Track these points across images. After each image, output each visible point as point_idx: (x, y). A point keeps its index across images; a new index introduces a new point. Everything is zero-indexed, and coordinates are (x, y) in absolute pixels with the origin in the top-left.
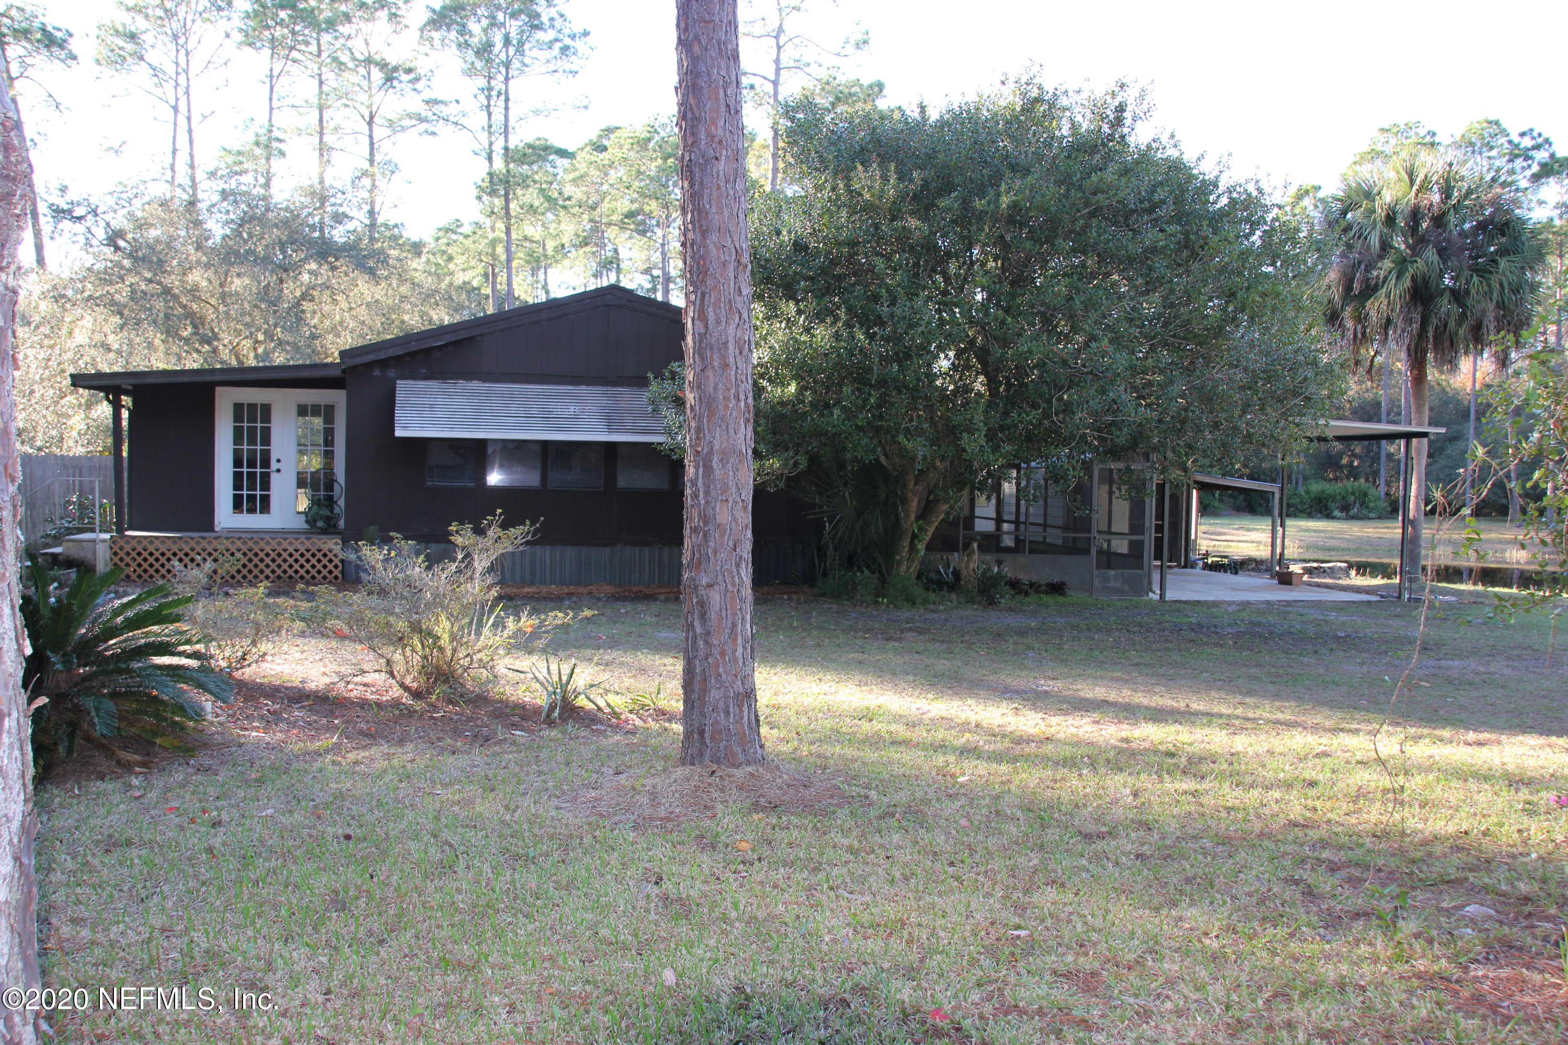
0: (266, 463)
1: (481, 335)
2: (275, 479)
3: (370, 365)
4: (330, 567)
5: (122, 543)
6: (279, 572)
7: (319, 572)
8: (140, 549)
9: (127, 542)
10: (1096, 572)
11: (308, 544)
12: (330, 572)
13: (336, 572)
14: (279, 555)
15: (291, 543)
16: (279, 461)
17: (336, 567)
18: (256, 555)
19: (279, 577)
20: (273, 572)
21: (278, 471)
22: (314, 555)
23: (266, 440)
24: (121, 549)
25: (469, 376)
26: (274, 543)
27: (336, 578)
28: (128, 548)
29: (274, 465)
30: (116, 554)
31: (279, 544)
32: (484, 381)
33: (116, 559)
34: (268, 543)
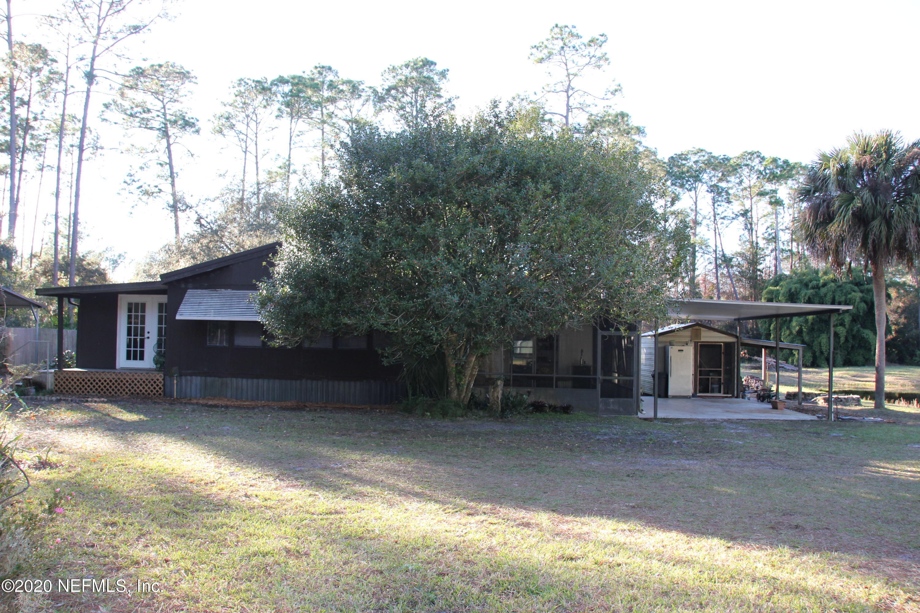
0: (142, 334)
1: (232, 265)
2: (147, 342)
3: (178, 281)
4: (157, 388)
5: (59, 374)
6: (132, 390)
7: (152, 391)
8: (67, 377)
9: (62, 374)
10: (600, 399)
11: (147, 376)
12: (157, 391)
13: (160, 391)
14: (133, 382)
15: (139, 376)
16: (148, 333)
17: (160, 388)
18: (122, 381)
19: (132, 393)
20: (130, 390)
21: (148, 338)
22: (149, 382)
23: (143, 322)
24: (59, 377)
25: (226, 287)
26: (131, 375)
27: (160, 394)
28: (62, 377)
29: (146, 335)
30: (56, 379)
31: (133, 376)
32: (233, 289)
33: (57, 382)
34: (128, 375)
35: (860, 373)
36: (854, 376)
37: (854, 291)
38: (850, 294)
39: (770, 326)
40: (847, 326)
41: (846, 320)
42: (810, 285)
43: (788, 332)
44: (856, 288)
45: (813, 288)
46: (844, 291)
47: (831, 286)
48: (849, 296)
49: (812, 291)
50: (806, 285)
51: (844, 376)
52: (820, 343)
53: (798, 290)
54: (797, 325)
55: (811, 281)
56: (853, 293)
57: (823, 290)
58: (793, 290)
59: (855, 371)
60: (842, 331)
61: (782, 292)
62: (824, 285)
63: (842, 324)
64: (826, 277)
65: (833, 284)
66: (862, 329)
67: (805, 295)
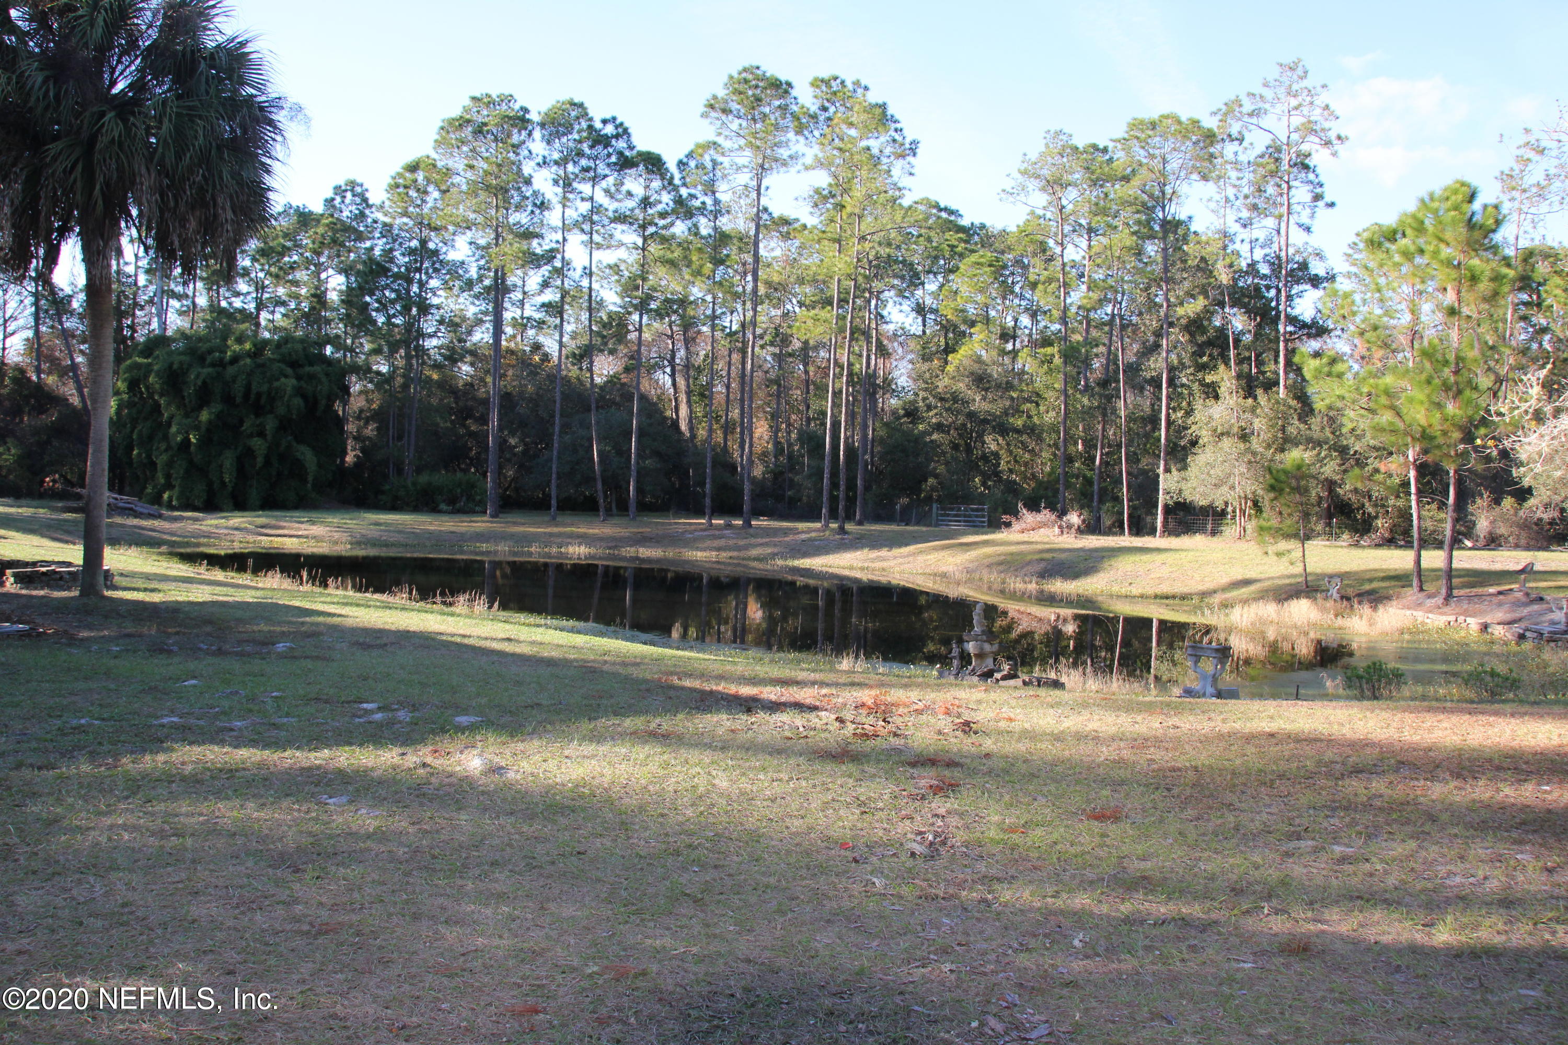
35: (273, 522)
36: (262, 527)
37: (286, 376)
38: (278, 379)
39: (132, 432)
40: (269, 437)
41: (268, 427)
42: (209, 360)
43: (163, 446)
44: (289, 371)
45: (213, 365)
46: (268, 374)
47: (245, 364)
48: (276, 384)
49: (210, 370)
50: (202, 359)
51: (243, 526)
52: (221, 466)
53: (185, 366)
54: (179, 432)
55: (210, 351)
56: (283, 380)
57: (231, 370)
58: (175, 366)
59: (267, 517)
60: (258, 444)
61: (156, 368)
62: (235, 359)
63: (261, 434)
64: (237, 347)
65: (248, 361)
66: (295, 444)
67: (197, 376)
